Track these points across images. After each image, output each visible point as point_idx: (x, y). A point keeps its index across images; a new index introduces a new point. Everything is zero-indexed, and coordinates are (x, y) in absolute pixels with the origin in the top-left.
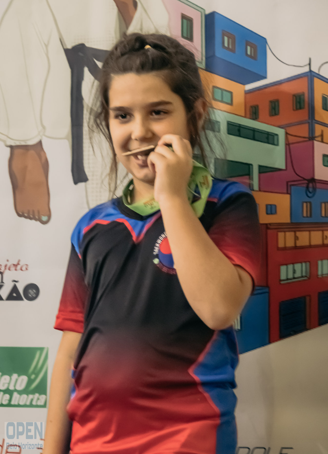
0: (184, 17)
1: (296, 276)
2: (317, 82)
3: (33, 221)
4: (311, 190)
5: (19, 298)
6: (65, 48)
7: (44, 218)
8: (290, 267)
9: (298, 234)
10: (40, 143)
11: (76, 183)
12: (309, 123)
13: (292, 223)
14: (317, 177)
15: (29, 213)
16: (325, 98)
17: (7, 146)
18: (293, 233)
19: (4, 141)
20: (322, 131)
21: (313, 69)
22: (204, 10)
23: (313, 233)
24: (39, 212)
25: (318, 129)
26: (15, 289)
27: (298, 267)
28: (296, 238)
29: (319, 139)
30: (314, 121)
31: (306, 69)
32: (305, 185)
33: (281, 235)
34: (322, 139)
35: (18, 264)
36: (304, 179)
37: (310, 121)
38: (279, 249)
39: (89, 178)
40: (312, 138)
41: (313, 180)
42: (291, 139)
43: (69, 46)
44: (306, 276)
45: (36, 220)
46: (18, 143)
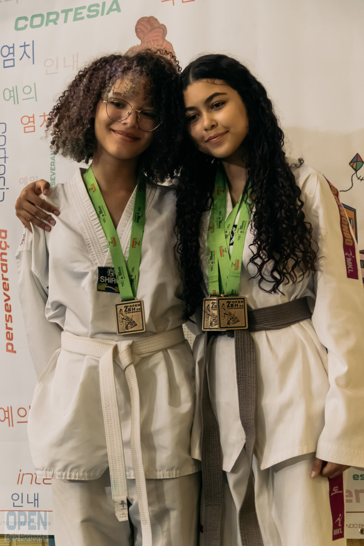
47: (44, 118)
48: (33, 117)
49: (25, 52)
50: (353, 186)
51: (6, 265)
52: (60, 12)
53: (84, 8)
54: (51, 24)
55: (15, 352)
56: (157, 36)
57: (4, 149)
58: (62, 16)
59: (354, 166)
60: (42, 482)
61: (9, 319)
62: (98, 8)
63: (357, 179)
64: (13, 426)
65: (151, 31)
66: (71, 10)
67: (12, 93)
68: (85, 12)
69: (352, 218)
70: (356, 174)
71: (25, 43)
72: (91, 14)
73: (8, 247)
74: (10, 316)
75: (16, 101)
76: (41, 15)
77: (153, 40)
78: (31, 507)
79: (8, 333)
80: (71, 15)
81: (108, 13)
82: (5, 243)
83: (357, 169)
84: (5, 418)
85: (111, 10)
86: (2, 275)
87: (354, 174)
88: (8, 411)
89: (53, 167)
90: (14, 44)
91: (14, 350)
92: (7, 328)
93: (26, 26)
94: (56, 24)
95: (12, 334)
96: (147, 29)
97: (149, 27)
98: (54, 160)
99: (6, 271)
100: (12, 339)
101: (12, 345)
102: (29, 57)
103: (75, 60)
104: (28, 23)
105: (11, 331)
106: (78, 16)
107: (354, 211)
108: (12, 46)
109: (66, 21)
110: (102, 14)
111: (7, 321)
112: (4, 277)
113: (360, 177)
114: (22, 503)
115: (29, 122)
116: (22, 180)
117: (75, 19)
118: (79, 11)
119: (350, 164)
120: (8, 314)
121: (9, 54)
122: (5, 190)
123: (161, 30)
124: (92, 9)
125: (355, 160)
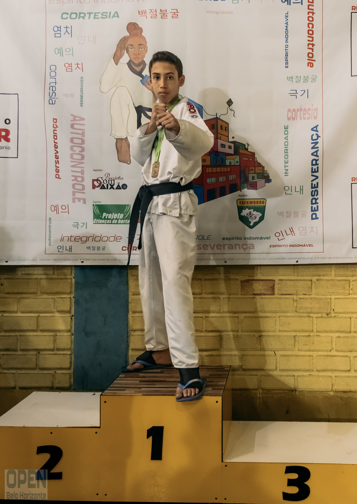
1: (212, 181)
2: (219, 121)
3: (125, 163)
4: (217, 155)
5: (120, 188)
7: (129, 163)
8: (210, 179)
9: (213, 168)
10: (127, 137)
12: (216, 134)
13: (211, 165)
14: (219, 151)
15: (123, 161)
16: (221, 126)
17: (115, 139)
18: (211, 168)
19: (114, 137)
21: (217, 117)
23: (217, 168)
24: (127, 160)
25: (219, 136)
26: (119, 186)
27: (213, 179)
28: (212, 170)
29: (220, 139)
30: (218, 133)
31: (216, 116)
32: (215, 153)
33: (207, 169)
35: (120, 177)
36: (215, 151)
38: (207, 173)
40: (217, 138)
41: (217, 152)
43: (136, 106)
44: (215, 182)
45: (126, 163)
46: (119, 138)
47: (77, 66)
48: (71, 64)
49: (67, 31)
50: (228, 113)
51: (56, 136)
52: (86, 13)
53: (99, 13)
54: (81, 19)
55: (60, 178)
56: (138, 32)
57: (55, 78)
58: (87, 15)
59: (229, 104)
60: (73, 240)
61: (57, 162)
62: (107, 14)
64: (59, 214)
65: (135, 29)
66: (92, 13)
67: (59, 51)
68: (100, 15)
69: (227, 127)
71: (67, 26)
72: (103, 17)
73: (58, 127)
74: (58, 161)
75: (62, 55)
76: (76, 14)
77: (136, 34)
78: (68, 252)
79: (56, 169)
80: (92, 16)
81: (112, 17)
82: (56, 125)
83: (230, 106)
84: (55, 210)
85: (114, 16)
86: (54, 141)
87: (228, 107)
88: (56, 207)
89: (82, 90)
90: (60, 26)
91: (60, 177)
92: (56, 167)
93: (67, 18)
94: (84, 18)
95: (59, 170)
96: (133, 28)
97: (134, 28)
98: (82, 87)
99: (56, 139)
100: (59, 172)
101: (59, 175)
102: (69, 34)
103: (95, 38)
104: (69, 16)
105: (58, 168)
106: (96, 17)
107: (228, 124)
108: (60, 27)
109: (89, 18)
110: (109, 17)
111: (56, 163)
112: (55, 142)
113: (231, 109)
114: (63, 250)
115: (69, 66)
116: (65, 95)
117: (94, 18)
118: (97, 14)
119: (227, 103)
120: (57, 160)
121: (58, 30)
122: (56, 99)
123: (139, 30)
124: (104, 14)
125: (229, 101)
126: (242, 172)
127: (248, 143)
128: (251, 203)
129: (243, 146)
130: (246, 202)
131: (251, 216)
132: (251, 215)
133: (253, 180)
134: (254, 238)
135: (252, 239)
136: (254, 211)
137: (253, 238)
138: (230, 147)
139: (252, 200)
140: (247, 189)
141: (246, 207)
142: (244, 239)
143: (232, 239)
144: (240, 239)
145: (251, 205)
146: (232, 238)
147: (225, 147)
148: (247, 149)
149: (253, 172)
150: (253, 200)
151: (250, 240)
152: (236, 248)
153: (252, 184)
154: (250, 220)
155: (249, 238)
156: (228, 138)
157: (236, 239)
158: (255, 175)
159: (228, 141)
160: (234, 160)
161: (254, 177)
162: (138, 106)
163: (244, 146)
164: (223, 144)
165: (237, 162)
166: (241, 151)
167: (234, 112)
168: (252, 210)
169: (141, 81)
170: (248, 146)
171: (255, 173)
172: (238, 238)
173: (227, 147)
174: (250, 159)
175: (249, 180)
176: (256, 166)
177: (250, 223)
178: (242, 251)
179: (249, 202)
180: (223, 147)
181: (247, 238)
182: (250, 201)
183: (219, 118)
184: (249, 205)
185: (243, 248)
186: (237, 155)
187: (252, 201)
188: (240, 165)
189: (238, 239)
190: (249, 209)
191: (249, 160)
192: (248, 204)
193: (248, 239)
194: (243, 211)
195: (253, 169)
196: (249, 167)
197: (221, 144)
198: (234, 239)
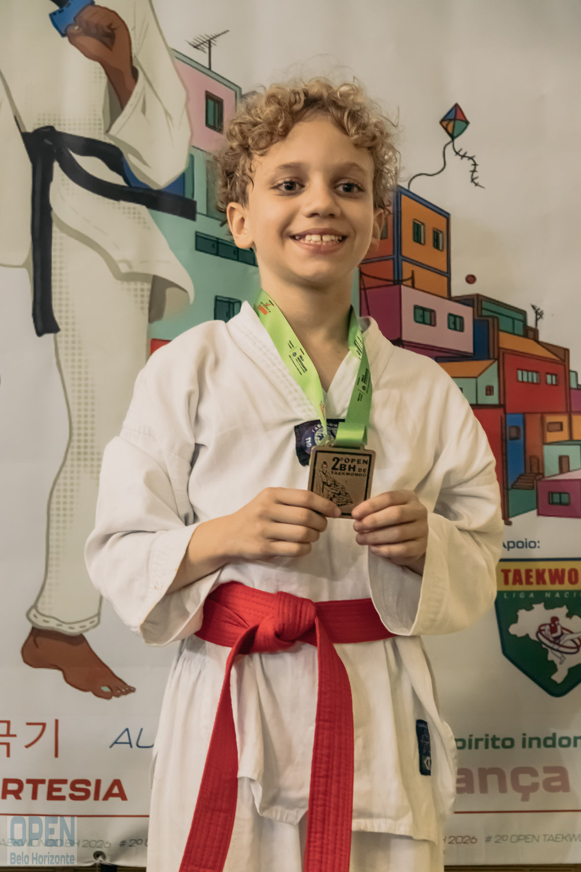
0: (209, 96)
2: (406, 202)
6: (23, 131)
11: (40, 333)
12: (393, 259)
14: (404, 338)
16: (418, 225)
20: (413, 272)
21: (400, 183)
22: (240, 89)
25: (407, 269)
29: (409, 283)
30: (400, 258)
34: (413, 283)
37: (395, 257)
39: (60, 327)
40: (398, 282)
41: (399, 342)
42: (369, 282)
43: (30, 129)
50: (446, 167)
59: (450, 129)
63: (454, 153)
69: (443, 231)
70: (451, 144)
83: (455, 135)
87: (449, 143)
107: (446, 216)
113: (460, 150)
119: (441, 122)
125: (452, 116)
126: (512, 439)
127: (538, 306)
128: (557, 577)
129: (513, 319)
130: (533, 574)
131: (558, 638)
132: (559, 633)
133: (561, 471)
134: (568, 739)
135: (561, 745)
136: (569, 615)
137: (565, 742)
138: (455, 323)
139: (559, 565)
140: (539, 514)
141: (532, 595)
142: (524, 746)
143: (470, 747)
144: (504, 746)
145: (557, 587)
146: (470, 741)
147: (433, 323)
148: (531, 334)
149: (564, 435)
150: (567, 566)
151: (551, 749)
152: (484, 789)
153: (560, 493)
154: (551, 656)
155: (546, 739)
156: (445, 279)
157: (487, 747)
158: (571, 451)
159: (446, 295)
160: (474, 380)
161: (567, 457)
162: (37, 127)
163: (521, 317)
164: (424, 309)
165: (489, 390)
166: (508, 341)
167: (475, 165)
168: (561, 612)
169: (52, 16)
170: (537, 320)
171: (571, 441)
172: (494, 739)
173: (442, 319)
174: (549, 377)
175: (546, 475)
176: (573, 409)
177: (553, 668)
178: (513, 799)
179: (547, 576)
180: (424, 323)
181: (538, 739)
182: (550, 571)
183: (408, 191)
184: (549, 587)
185: (516, 786)
186: (489, 358)
187: (563, 571)
188: (501, 406)
189: (498, 743)
190: (547, 607)
191: (542, 380)
192: (544, 583)
193: (539, 746)
194: (522, 613)
195: (561, 424)
196: (543, 414)
197: (416, 307)
198: (477, 747)
